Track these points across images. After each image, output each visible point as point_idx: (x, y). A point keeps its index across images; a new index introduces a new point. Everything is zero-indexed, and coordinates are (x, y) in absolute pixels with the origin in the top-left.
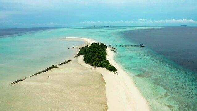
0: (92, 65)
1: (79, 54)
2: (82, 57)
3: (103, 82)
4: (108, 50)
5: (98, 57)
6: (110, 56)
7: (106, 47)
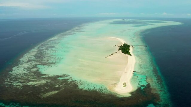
0: (125, 54)
1: (119, 49)
2: (121, 51)
3: (127, 58)
4: (131, 48)
5: (127, 51)
6: (131, 50)
7: (130, 46)
